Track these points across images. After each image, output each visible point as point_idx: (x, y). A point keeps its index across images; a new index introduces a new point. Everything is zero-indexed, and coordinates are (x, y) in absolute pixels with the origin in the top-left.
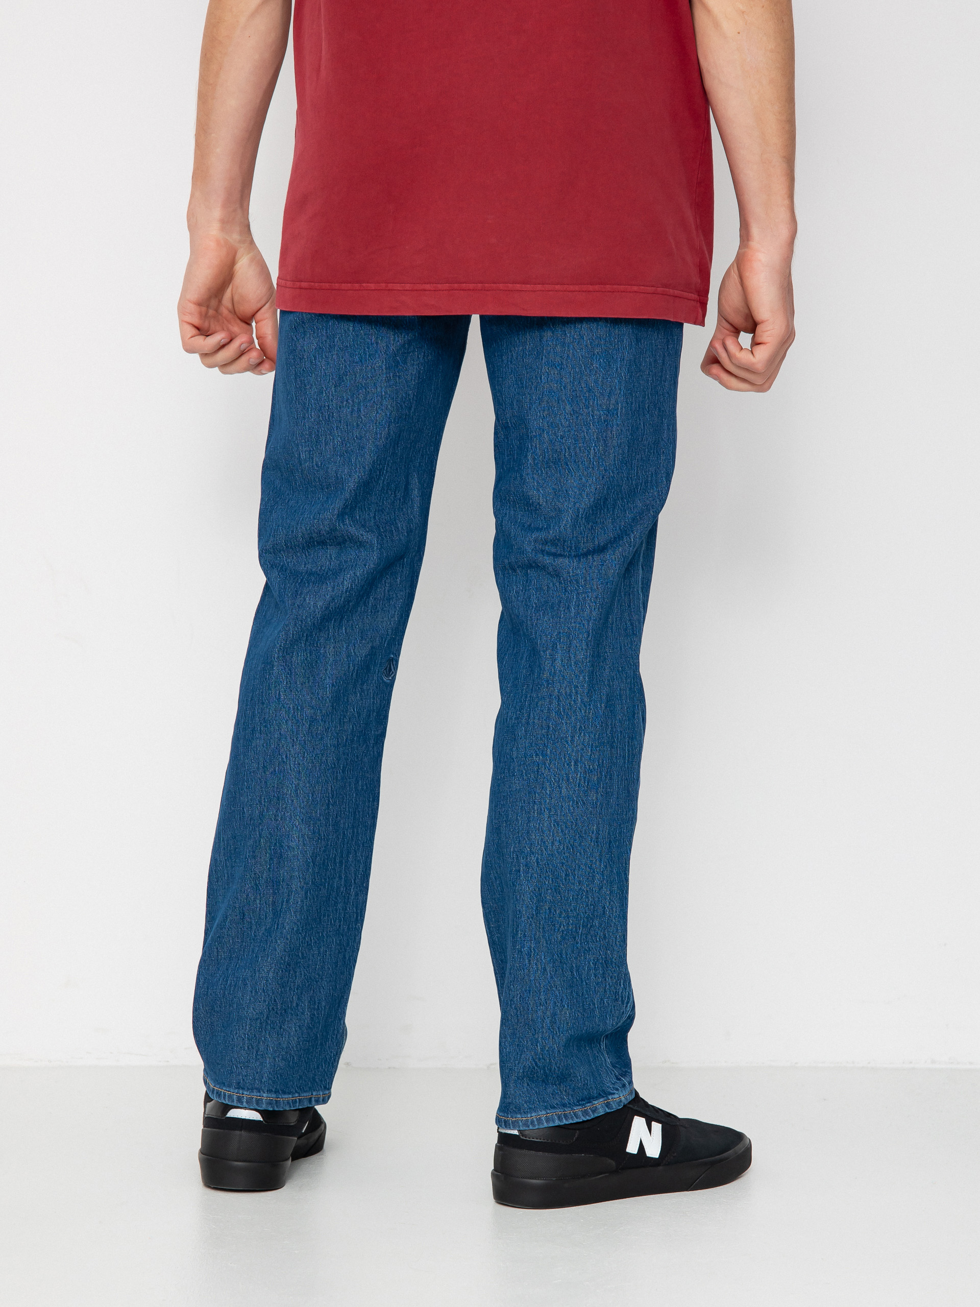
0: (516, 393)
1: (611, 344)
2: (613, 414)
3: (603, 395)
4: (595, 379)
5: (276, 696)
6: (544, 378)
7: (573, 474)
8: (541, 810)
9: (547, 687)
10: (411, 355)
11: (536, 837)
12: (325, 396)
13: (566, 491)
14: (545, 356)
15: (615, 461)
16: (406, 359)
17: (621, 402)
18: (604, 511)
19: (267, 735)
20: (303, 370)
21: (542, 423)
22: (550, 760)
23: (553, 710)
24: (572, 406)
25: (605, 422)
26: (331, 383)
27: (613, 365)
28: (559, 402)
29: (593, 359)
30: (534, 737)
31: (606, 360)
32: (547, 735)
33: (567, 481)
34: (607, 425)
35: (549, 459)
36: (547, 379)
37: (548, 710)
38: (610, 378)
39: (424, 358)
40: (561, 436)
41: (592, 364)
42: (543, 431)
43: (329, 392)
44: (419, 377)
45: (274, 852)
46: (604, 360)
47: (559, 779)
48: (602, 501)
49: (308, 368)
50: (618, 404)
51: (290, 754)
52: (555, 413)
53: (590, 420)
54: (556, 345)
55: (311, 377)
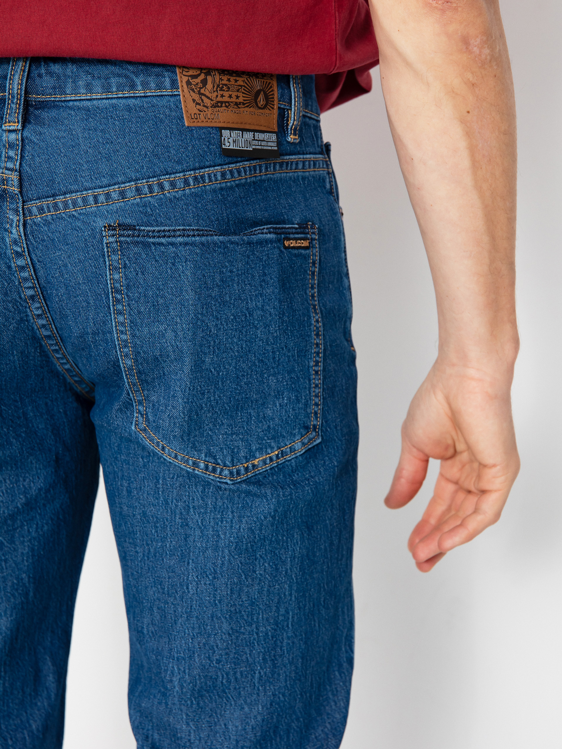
0: (155, 598)
1: (279, 544)
2: (283, 626)
3: (269, 607)
4: (259, 589)
6: (192, 589)
7: (233, 703)
10: (19, 531)
13: (225, 725)
14: (193, 560)
15: (286, 682)
16: (13, 536)
17: (292, 610)
18: (276, 741)
21: (192, 643)
24: (230, 624)
25: (272, 637)
27: (282, 568)
28: (213, 620)
29: (255, 564)
31: (273, 563)
33: (225, 711)
34: (275, 641)
35: (202, 687)
36: (197, 590)
38: (279, 585)
39: (36, 531)
40: (217, 660)
41: (255, 572)
42: (194, 653)
44: (33, 555)
46: (269, 564)
48: (271, 731)
50: (288, 613)
52: (209, 632)
53: (254, 639)
54: (207, 549)
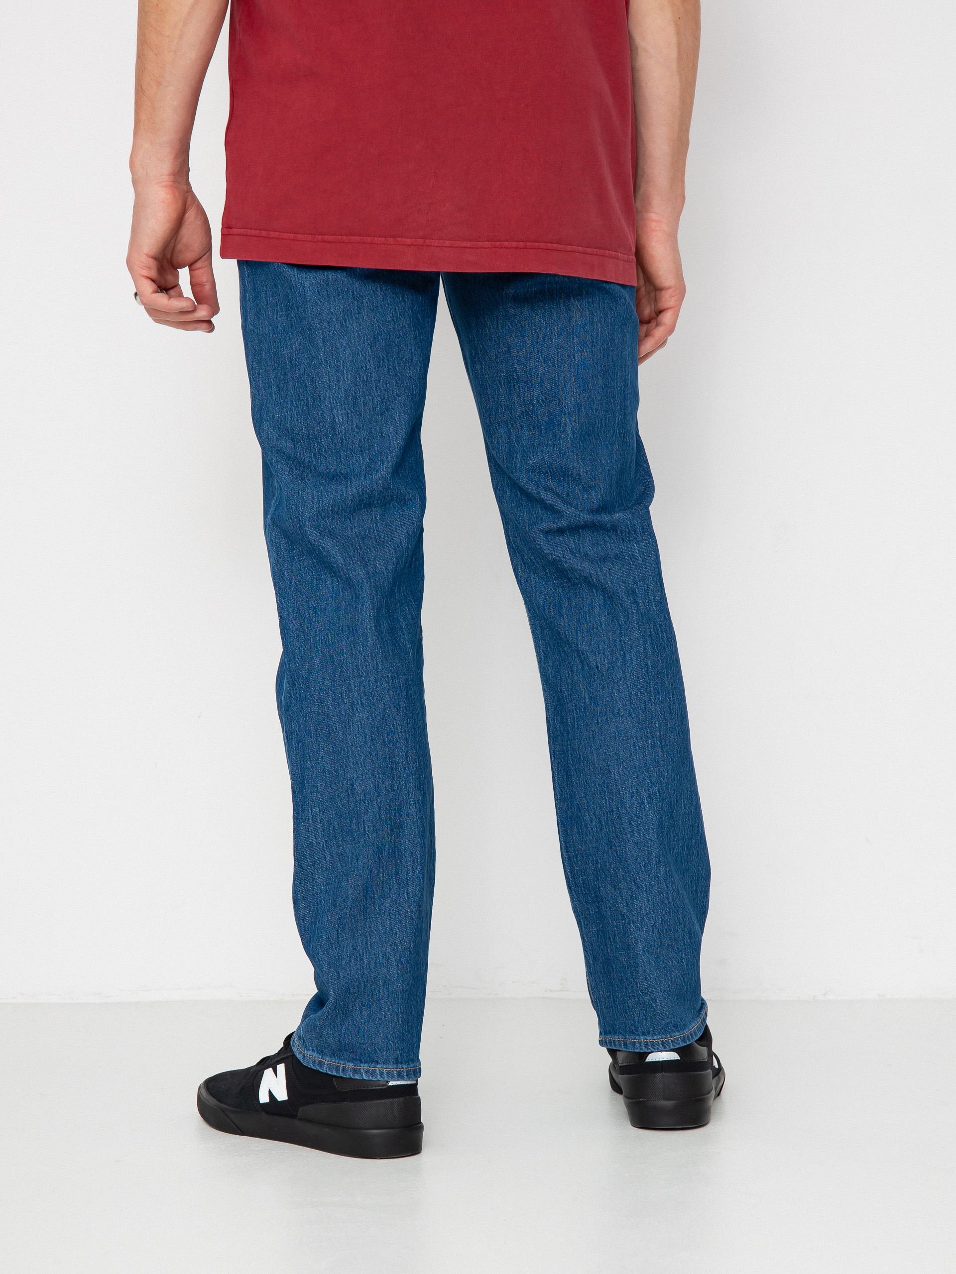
5: (374, 668)
8: (654, 743)
9: (639, 629)
11: (654, 769)
12: (361, 357)
19: (371, 707)
20: (333, 333)
22: (655, 695)
23: (648, 649)
26: (366, 344)
30: (636, 677)
32: (648, 673)
37: (644, 650)
43: (365, 353)
45: (394, 823)
47: (664, 712)
49: (339, 331)
51: (396, 724)
55: (343, 339)
